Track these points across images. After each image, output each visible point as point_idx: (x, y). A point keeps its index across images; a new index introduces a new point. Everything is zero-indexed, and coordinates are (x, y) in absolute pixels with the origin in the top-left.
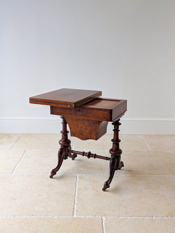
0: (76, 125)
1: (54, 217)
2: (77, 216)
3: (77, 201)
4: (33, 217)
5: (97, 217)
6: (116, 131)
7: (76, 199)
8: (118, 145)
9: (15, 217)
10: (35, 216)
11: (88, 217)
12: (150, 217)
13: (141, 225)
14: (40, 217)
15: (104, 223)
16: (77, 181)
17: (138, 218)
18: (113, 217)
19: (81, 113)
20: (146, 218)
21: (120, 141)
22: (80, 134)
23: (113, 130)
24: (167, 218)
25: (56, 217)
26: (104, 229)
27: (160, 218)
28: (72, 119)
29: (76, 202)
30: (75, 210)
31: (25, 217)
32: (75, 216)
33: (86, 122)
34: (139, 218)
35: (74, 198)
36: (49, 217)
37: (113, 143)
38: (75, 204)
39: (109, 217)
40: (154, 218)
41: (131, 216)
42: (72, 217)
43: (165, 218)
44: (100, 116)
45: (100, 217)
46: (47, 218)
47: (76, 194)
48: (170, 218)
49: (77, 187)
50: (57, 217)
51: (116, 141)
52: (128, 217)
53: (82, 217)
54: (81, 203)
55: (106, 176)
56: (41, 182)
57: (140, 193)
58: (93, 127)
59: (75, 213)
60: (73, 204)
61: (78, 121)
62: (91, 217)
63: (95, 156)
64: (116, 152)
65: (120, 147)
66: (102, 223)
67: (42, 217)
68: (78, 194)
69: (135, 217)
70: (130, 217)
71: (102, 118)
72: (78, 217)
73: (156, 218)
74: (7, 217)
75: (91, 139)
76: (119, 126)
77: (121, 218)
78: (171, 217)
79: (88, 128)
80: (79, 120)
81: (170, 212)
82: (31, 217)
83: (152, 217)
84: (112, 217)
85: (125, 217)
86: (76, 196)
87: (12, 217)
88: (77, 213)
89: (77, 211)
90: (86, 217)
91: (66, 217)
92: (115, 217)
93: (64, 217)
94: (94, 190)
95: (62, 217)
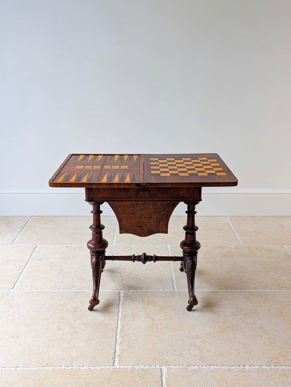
1: (82, 368)
2: (120, 365)
3: (119, 337)
4: (47, 368)
5: (154, 366)
6: (191, 213)
7: (118, 334)
8: (194, 235)
9: (18, 369)
10: (51, 367)
11: (137, 368)
12: (241, 367)
13: (226, 381)
15: (164, 378)
16: (121, 301)
17: (221, 368)
18: (180, 367)
20: (234, 368)
21: (197, 229)
23: (187, 212)
24: (268, 367)
25: (85, 368)
27: (256, 367)
29: (119, 340)
30: (116, 356)
31: (34, 368)
32: (117, 365)
34: (223, 368)
35: (115, 333)
36: (74, 367)
37: (186, 233)
38: (117, 344)
39: (173, 367)
40: (247, 367)
41: (210, 366)
42: (111, 367)
43: (265, 367)
45: (158, 367)
46: (71, 369)
47: (119, 327)
48: (273, 367)
49: (120, 312)
50: (87, 368)
51: (191, 229)
52: (204, 367)
53: (129, 367)
54: (127, 343)
59: (117, 360)
60: (113, 343)
62: (142, 366)
64: (191, 247)
65: (198, 239)
66: (161, 377)
67: (63, 367)
69: (216, 367)
70: (207, 367)
72: (122, 367)
73: (251, 367)
74: (4, 369)
75: (159, 232)
77: (193, 368)
78: (275, 366)
81: (274, 357)
82: (45, 368)
83: (244, 366)
84: (177, 367)
85: (199, 367)
86: (119, 329)
87: (13, 369)
88: (119, 361)
89: (119, 356)
90: (135, 367)
91: (101, 367)
92: (182, 367)
93: (99, 368)
94: (149, 317)
95: (95, 368)
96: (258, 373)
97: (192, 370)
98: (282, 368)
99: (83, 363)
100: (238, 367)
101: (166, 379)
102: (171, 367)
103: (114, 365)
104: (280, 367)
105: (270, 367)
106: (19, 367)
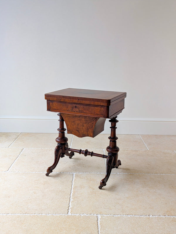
0: (73, 122)
1: (48, 215)
2: (72, 214)
3: (72, 198)
4: (26, 214)
5: (93, 215)
6: (113, 128)
7: (71, 196)
8: (115, 142)
9: (8, 215)
10: (29, 214)
11: (82, 215)
12: (147, 216)
13: (138, 223)
14: (34, 214)
16: (74, 179)
17: (134, 216)
18: (109, 215)
19: (77, 110)
20: (142, 216)
21: (117, 138)
22: (77, 131)
23: (110, 128)
24: (164, 217)
25: (50, 215)
26: (99, 227)
27: (156, 216)
28: (69, 115)
29: (71, 200)
30: (70, 208)
31: (18, 215)
32: (70, 214)
33: (83, 119)
34: (136, 216)
35: (69, 196)
36: (43, 214)
37: (110, 141)
38: (70, 202)
39: (105, 215)
40: (151, 216)
41: (128, 215)
42: (66, 215)
43: (162, 216)
44: (97, 112)
45: (95, 215)
46: (41, 216)
47: (72, 193)
48: (167, 216)
49: (73, 185)
50: (51, 215)
51: (113, 138)
52: (124, 216)
53: (77, 215)
54: (76, 201)
55: (102, 174)
56: (36, 180)
57: (137, 192)
58: (90, 123)
59: (70, 211)
60: (68, 202)
61: (75, 118)
62: (86, 215)
63: (92, 154)
64: (113, 150)
65: (118, 145)
66: (97, 221)
67: (36, 214)
68: (74, 192)
69: (131, 216)
70: (126, 216)
71: (99, 115)
72: (73, 215)
73: (153, 216)
75: (88, 136)
76: (117, 123)
77: (117, 216)
78: (169, 216)
79: (85, 125)
80: (76, 116)
81: (168, 211)
82: (25, 214)
83: (149, 215)
84: (107, 215)
85: (121, 215)
86: (72, 194)
87: (5, 215)
88: (71, 211)
89: (72, 208)
90: (81, 215)
91: (60, 215)
92: (111, 215)
93: (59, 215)
94: (90, 188)
95: (56, 215)
96: (158, 220)
97: (117, 217)
98: (173, 217)
99: (49, 212)
100: (145, 216)
101: (100, 222)
102: (103, 215)
103: (68, 214)
104: (171, 217)
105: (165, 216)
106: (8, 214)
